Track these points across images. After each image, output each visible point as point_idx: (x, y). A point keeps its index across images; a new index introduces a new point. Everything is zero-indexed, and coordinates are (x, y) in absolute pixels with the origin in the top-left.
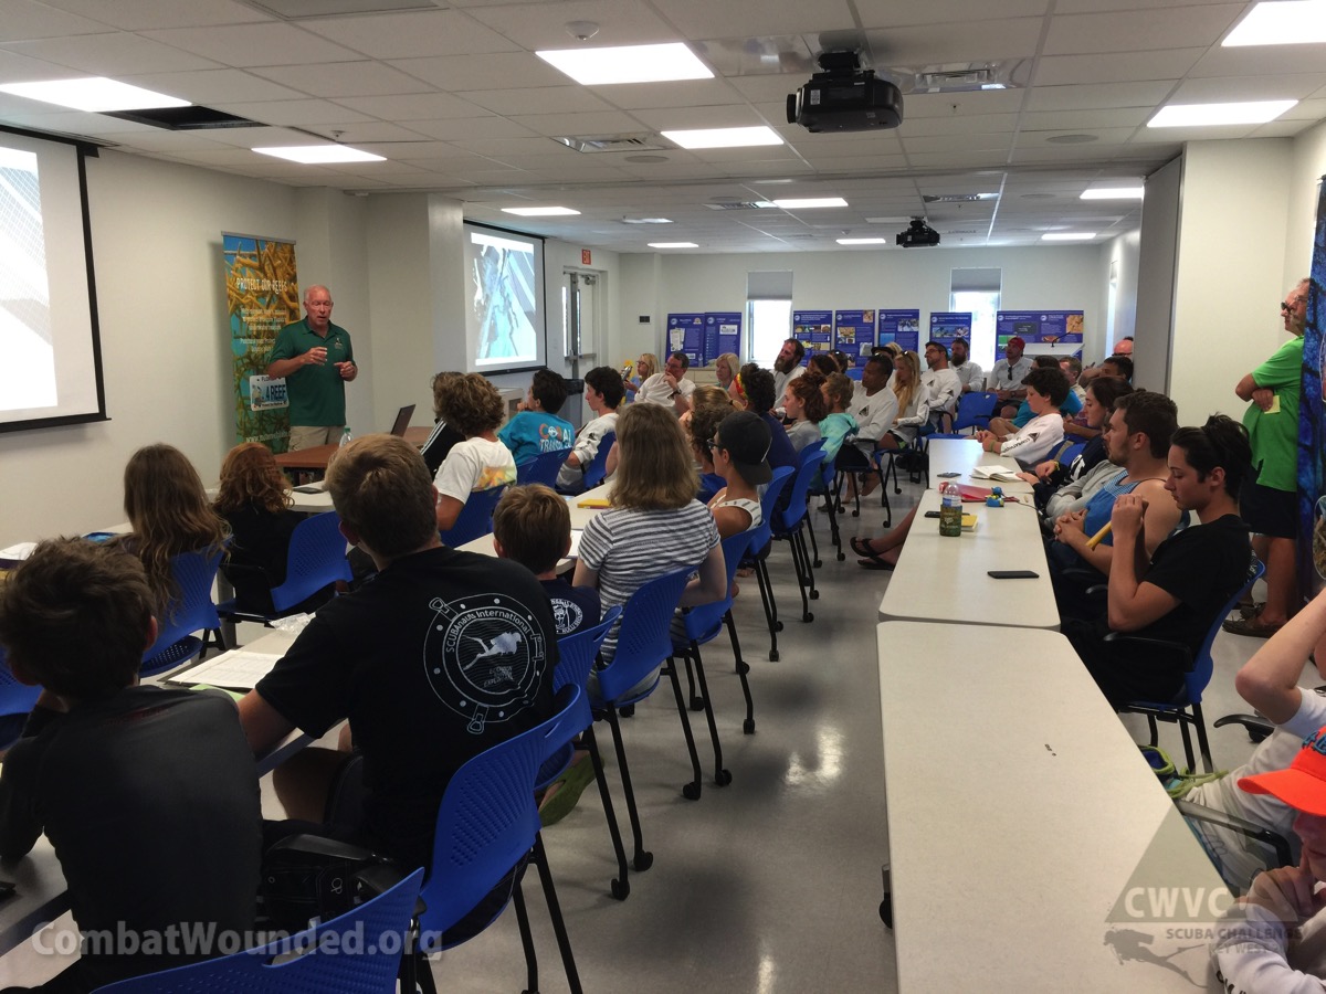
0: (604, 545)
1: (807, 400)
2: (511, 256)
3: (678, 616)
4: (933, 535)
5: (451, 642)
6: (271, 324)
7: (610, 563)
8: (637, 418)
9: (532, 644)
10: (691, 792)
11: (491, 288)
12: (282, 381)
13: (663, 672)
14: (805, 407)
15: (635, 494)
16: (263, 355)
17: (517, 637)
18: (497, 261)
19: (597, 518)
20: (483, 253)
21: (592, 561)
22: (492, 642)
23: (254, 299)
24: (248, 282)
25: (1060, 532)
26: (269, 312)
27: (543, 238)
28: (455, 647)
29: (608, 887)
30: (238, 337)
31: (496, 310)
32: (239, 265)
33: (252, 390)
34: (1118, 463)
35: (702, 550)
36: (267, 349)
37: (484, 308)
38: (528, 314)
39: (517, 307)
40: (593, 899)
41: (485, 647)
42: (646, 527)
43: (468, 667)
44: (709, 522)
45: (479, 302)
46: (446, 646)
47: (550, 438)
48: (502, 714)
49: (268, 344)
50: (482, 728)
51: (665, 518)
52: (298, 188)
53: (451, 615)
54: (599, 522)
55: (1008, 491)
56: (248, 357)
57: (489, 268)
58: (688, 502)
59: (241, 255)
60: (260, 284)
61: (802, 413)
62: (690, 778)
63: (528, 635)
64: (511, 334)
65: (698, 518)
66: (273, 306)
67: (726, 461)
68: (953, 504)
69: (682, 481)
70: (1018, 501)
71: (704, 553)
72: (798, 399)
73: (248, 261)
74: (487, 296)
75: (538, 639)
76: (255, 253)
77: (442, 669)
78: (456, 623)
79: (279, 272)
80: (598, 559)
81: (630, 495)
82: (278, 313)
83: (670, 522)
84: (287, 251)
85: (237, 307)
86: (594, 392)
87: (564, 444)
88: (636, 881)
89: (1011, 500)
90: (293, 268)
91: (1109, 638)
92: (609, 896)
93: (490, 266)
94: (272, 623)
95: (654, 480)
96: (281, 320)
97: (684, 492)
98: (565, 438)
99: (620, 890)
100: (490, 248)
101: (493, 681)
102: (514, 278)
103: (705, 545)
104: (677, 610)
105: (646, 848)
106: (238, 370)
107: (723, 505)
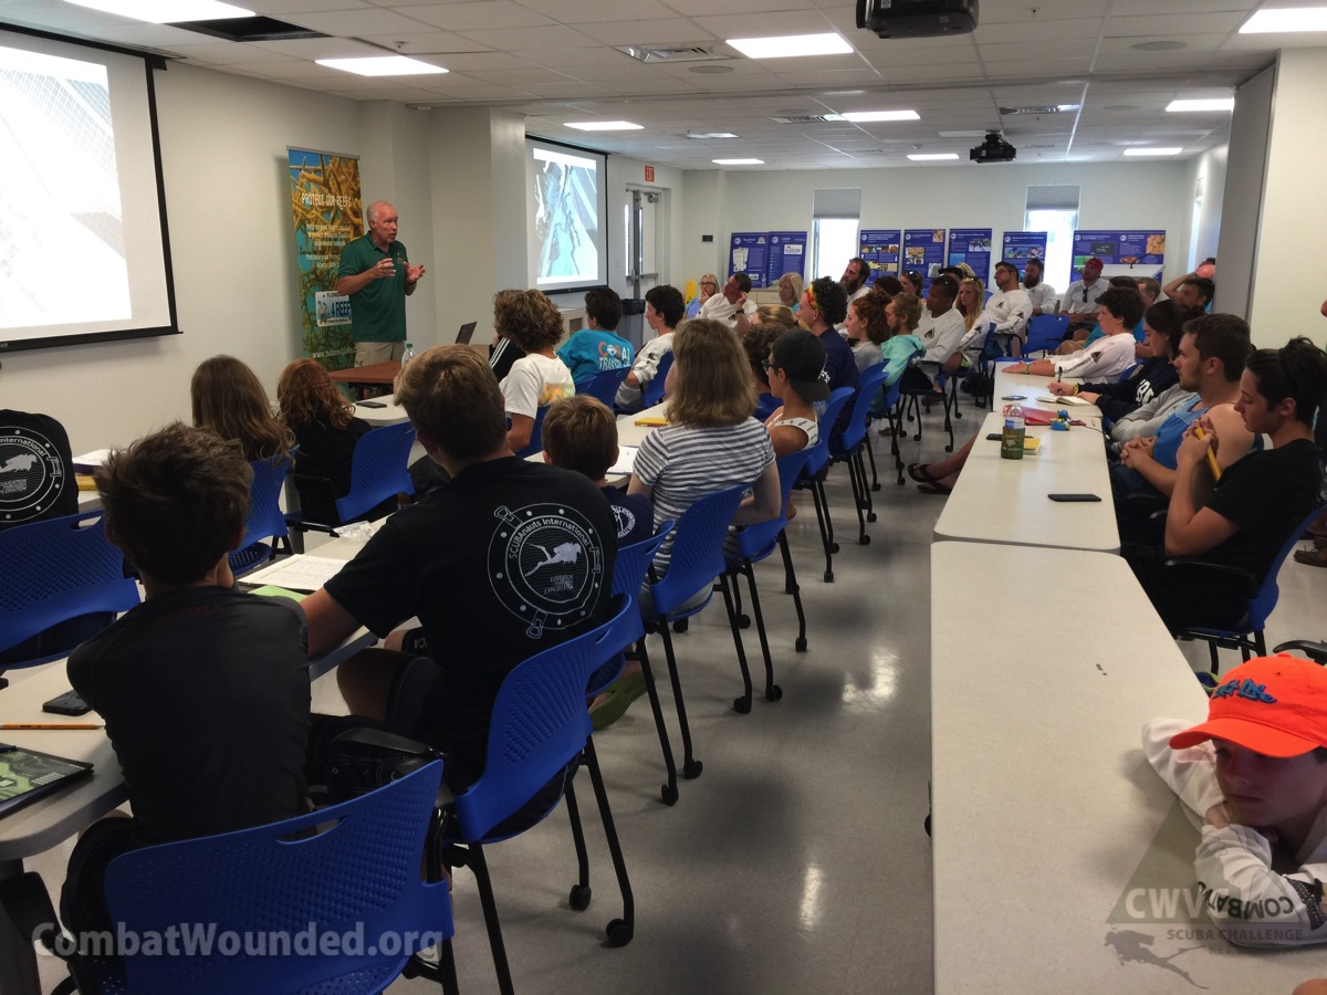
0: (661, 462)
1: (870, 320)
2: (574, 172)
3: (731, 534)
4: (995, 458)
5: (514, 549)
6: (335, 240)
7: (665, 479)
8: (694, 334)
9: (591, 555)
10: (742, 706)
11: (553, 206)
12: (347, 298)
13: (716, 588)
14: (867, 328)
15: (692, 410)
16: (328, 271)
17: (578, 548)
18: (559, 178)
19: (653, 434)
20: (545, 170)
21: (647, 476)
22: (556, 550)
23: (319, 215)
24: (313, 197)
25: (1128, 457)
26: (334, 228)
27: (605, 154)
28: (518, 554)
29: (658, 792)
30: (304, 253)
31: (558, 227)
32: (304, 180)
33: (317, 306)
34: (1190, 389)
35: (757, 468)
36: (331, 265)
37: (546, 226)
38: (590, 232)
39: (579, 225)
40: (644, 803)
41: (548, 555)
42: (703, 444)
43: (529, 573)
44: (765, 440)
45: (541, 220)
46: (509, 552)
47: (609, 356)
48: (559, 622)
49: (332, 260)
50: (540, 633)
51: (721, 436)
52: (360, 102)
53: (516, 523)
54: (656, 438)
55: (1074, 415)
56: (314, 272)
57: (551, 185)
58: (744, 419)
59: (305, 170)
60: (325, 200)
61: (864, 333)
62: (741, 692)
63: (587, 548)
64: (572, 252)
65: (755, 436)
66: (339, 222)
67: (782, 380)
68: (1016, 427)
69: (739, 397)
70: (1084, 425)
71: (759, 471)
72: (861, 319)
73: (313, 176)
74: (549, 213)
75: (596, 553)
76: (320, 168)
77: (505, 574)
78: (520, 531)
79: (344, 187)
80: (654, 475)
81: (688, 411)
82: (342, 229)
83: (724, 440)
84: (351, 166)
85: (303, 222)
86: (654, 311)
87: (623, 362)
88: (684, 788)
89: (1078, 423)
90: (357, 183)
91: (1170, 563)
92: (658, 801)
93: (552, 183)
94: (336, 530)
95: (711, 397)
96: (344, 236)
97: (740, 408)
98: (624, 357)
99: (669, 796)
100: (552, 164)
101: (552, 589)
102: (576, 195)
103: (760, 464)
104: (731, 528)
105: (695, 757)
106: (305, 286)
107: (779, 424)
